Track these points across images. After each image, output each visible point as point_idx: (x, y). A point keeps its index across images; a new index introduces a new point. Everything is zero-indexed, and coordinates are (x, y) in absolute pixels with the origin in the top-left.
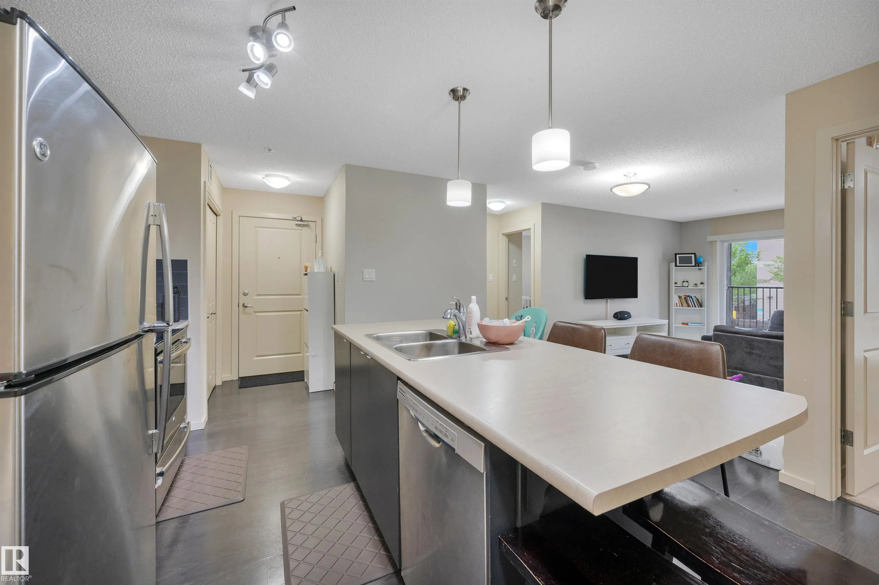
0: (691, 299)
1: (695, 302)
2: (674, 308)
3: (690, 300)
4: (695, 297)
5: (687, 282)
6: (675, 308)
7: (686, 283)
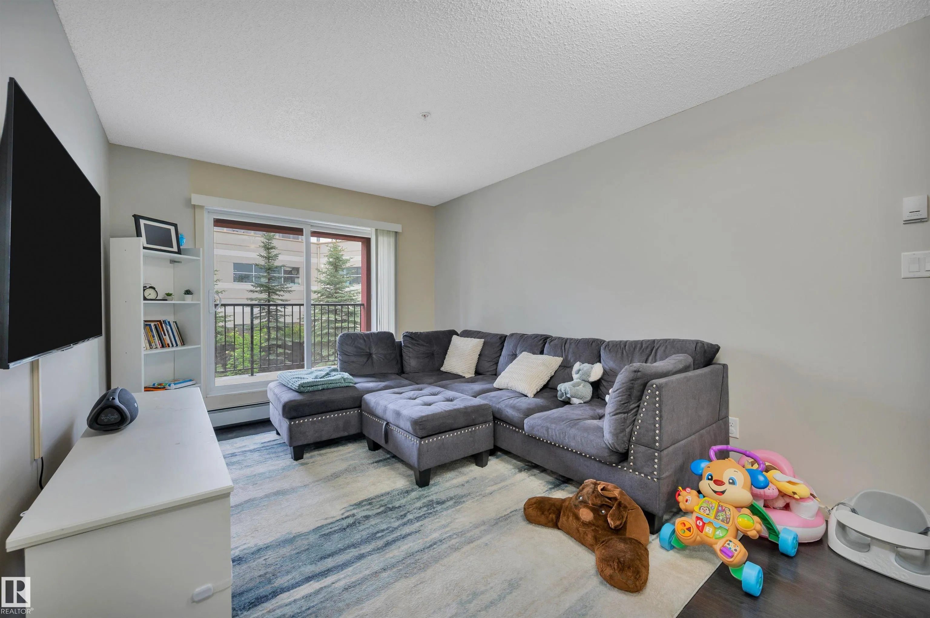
0: (169, 327)
1: (176, 334)
2: (143, 352)
3: (168, 331)
4: (175, 323)
5: (153, 288)
6: (146, 353)
7: (151, 291)
